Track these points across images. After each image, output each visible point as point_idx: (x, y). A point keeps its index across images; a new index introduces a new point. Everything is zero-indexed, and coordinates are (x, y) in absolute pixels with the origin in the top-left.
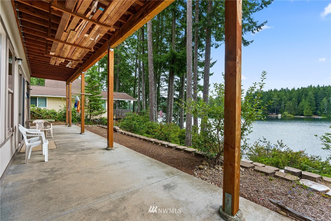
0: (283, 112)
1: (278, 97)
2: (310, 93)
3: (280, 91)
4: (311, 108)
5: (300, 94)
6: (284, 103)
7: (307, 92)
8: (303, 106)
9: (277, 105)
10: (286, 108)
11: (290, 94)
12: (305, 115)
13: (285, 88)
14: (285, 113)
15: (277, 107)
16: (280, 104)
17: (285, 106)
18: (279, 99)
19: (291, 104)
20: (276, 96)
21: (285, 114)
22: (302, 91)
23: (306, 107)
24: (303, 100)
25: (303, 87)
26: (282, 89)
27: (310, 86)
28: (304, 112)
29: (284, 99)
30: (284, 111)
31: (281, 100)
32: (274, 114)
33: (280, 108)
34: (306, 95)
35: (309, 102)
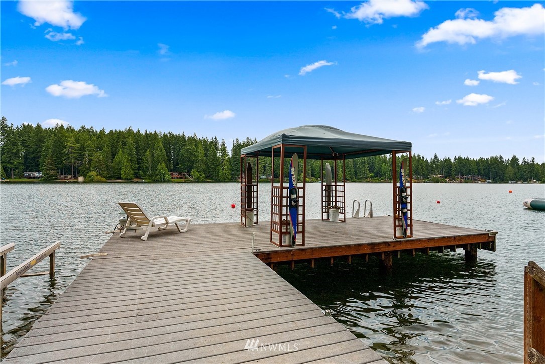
0: (88, 173)
1: (78, 141)
2: (130, 140)
3: (80, 131)
4: (131, 166)
5: (114, 140)
6: (89, 156)
7: (124, 137)
8: (120, 162)
9: (75, 158)
10: (93, 164)
11: (98, 138)
12: (124, 178)
13: (88, 127)
14: (92, 174)
15: (75, 163)
16: (81, 157)
17: (91, 161)
18: (80, 147)
19: (102, 157)
20: (73, 139)
21: (90, 177)
22: (118, 135)
23: (125, 164)
24: (120, 151)
25: (117, 130)
26: (82, 127)
27: (128, 128)
28: (122, 172)
29: (89, 146)
30: (89, 170)
31: (83, 149)
32: (70, 177)
33: (82, 164)
34: (124, 144)
35: (129, 155)
